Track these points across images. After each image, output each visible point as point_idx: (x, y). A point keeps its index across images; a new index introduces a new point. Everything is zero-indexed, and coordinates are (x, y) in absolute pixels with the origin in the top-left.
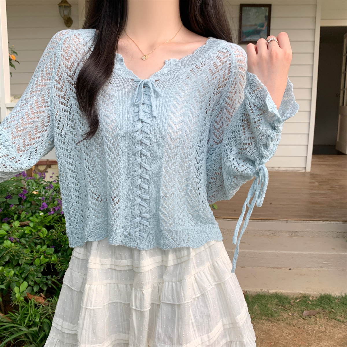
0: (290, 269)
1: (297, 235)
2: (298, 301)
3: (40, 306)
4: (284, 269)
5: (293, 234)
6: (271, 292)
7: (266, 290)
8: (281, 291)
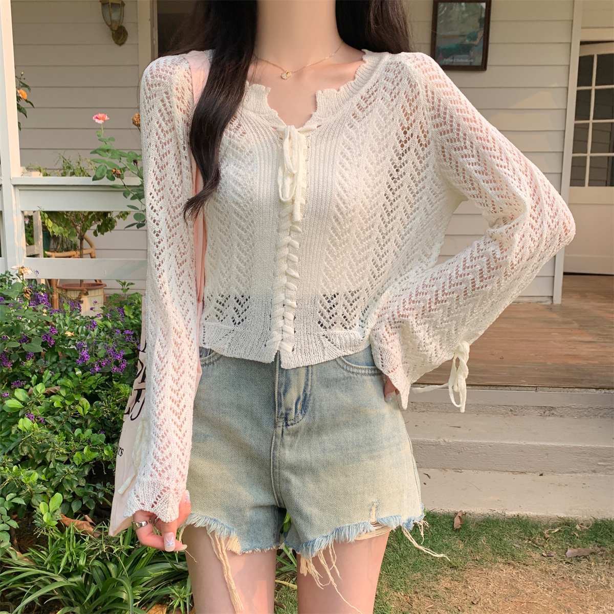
0: (541, 475)
1: (553, 414)
2: (556, 530)
3: (85, 537)
4: (531, 474)
5: (547, 412)
6: (510, 515)
7: (500, 512)
8: (528, 513)
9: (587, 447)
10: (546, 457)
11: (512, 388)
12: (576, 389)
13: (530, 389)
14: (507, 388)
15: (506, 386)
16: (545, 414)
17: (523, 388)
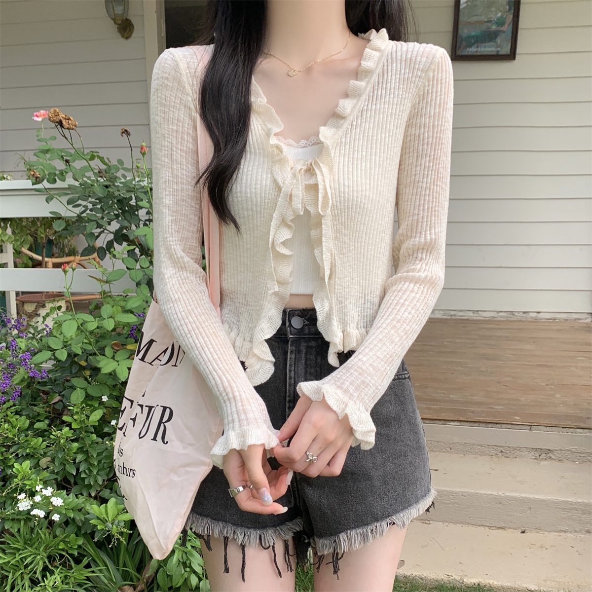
0: (523, 532)
1: (550, 458)
4: (511, 530)
5: (543, 456)
6: (469, 583)
7: (457, 578)
8: (491, 582)
9: (579, 503)
10: (529, 511)
11: (504, 426)
12: (578, 430)
13: (524, 427)
14: (498, 426)
15: (496, 423)
16: (541, 457)
17: (515, 426)
